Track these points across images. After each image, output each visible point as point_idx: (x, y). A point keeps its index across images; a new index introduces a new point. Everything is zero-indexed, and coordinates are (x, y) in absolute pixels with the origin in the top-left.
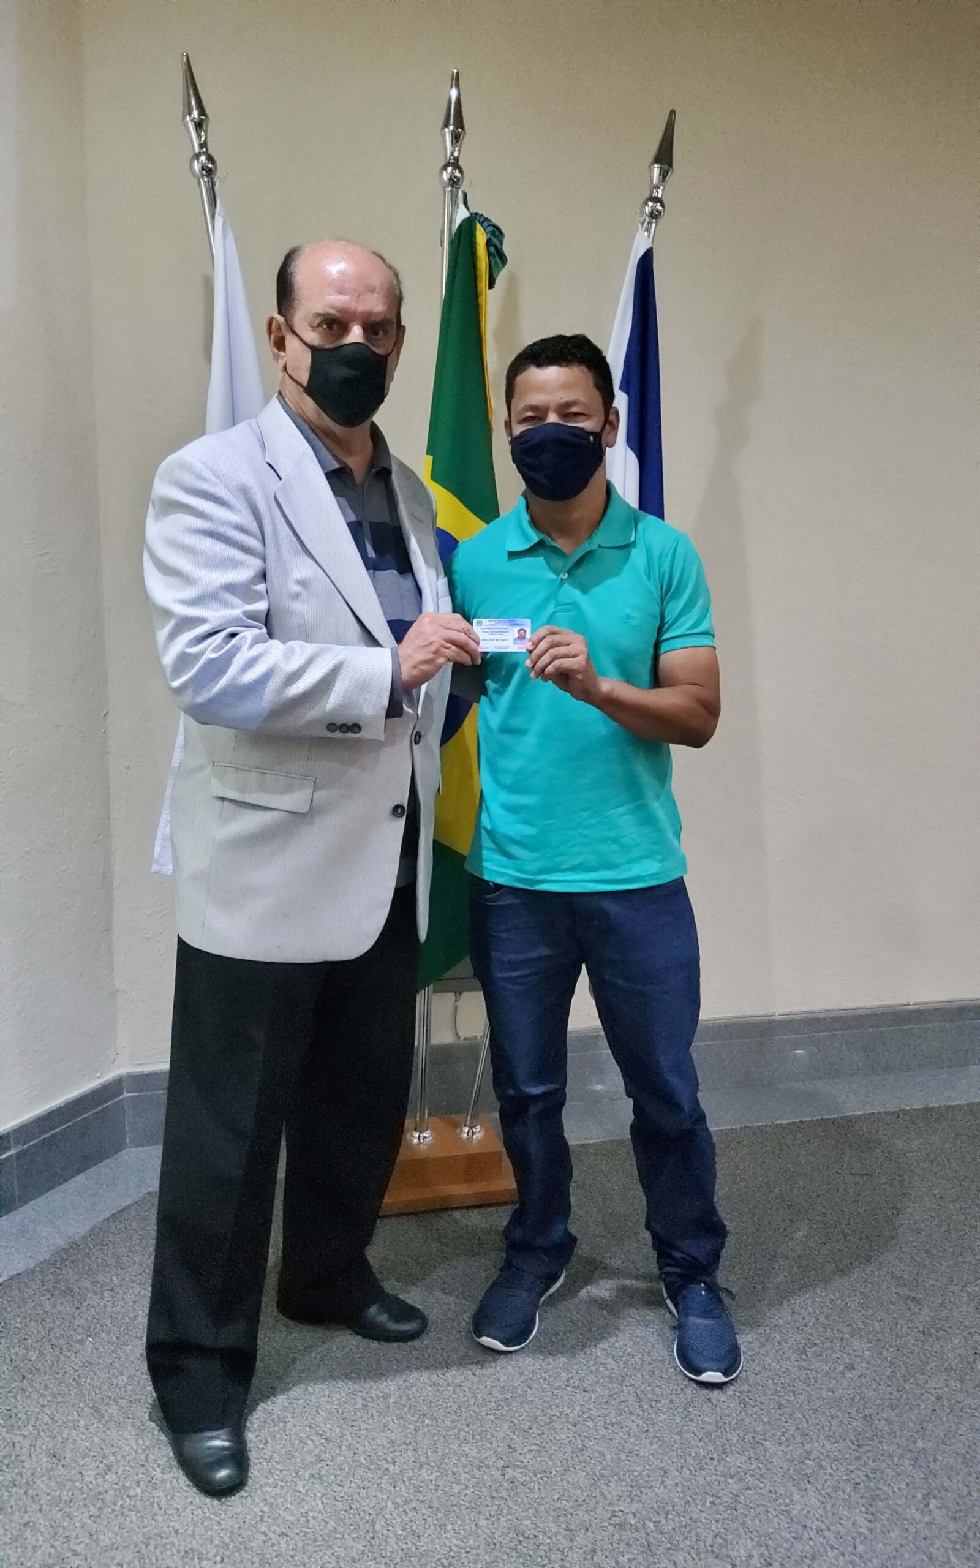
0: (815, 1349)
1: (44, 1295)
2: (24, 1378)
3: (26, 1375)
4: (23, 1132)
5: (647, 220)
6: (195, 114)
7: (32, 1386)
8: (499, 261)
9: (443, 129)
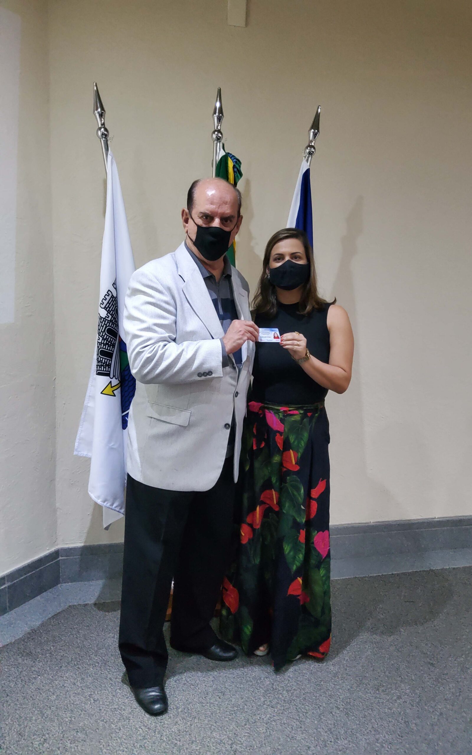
0: (382, 688)
1: (19, 655)
2: (8, 695)
3: (9, 694)
4: (11, 576)
5: (307, 156)
6: (99, 110)
7: (11, 700)
8: (239, 175)
9: (213, 115)
